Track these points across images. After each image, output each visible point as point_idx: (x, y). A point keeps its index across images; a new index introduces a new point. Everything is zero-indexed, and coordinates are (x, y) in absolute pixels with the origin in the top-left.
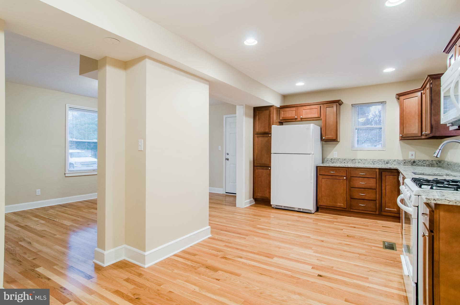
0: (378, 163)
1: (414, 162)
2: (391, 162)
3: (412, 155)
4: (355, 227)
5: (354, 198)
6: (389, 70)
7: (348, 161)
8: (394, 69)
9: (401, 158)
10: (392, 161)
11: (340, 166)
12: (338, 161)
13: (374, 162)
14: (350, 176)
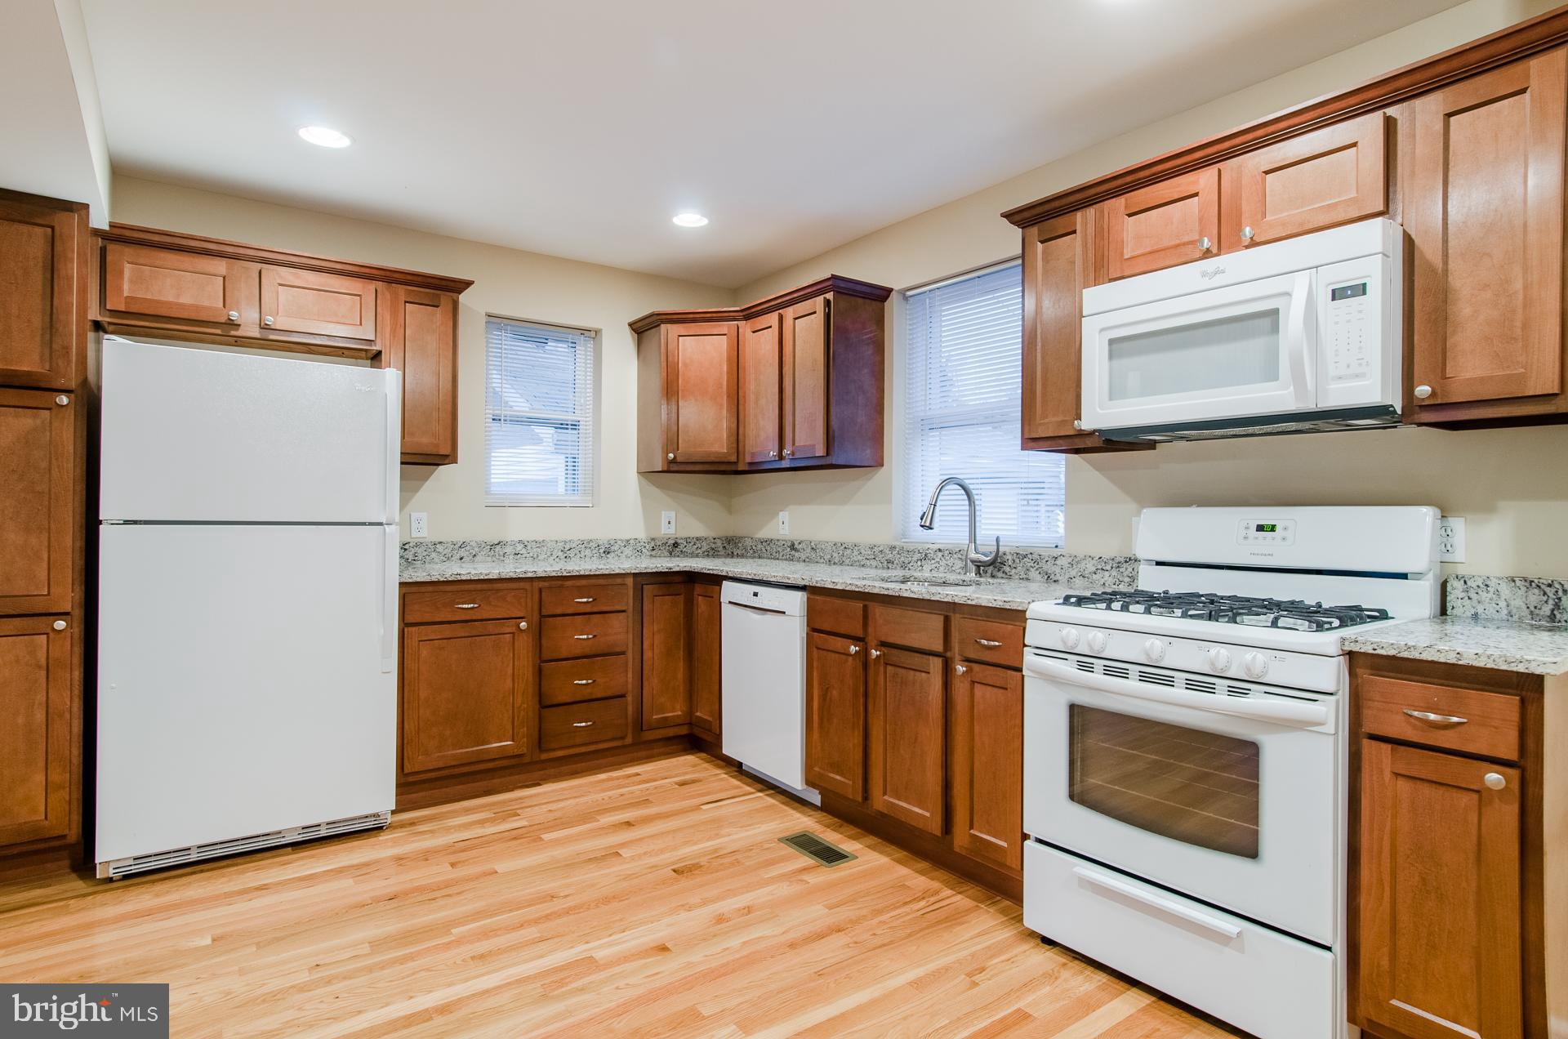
0: (579, 555)
1: (676, 545)
2: (616, 547)
3: (669, 523)
5: (555, 701)
6: (690, 219)
7: (476, 549)
8: (704, 222)
9: (641, 533)
10: (619, 542)
11: (504, 575)
12: (434, 555)
13: (567, 552)
14: (540, 613)
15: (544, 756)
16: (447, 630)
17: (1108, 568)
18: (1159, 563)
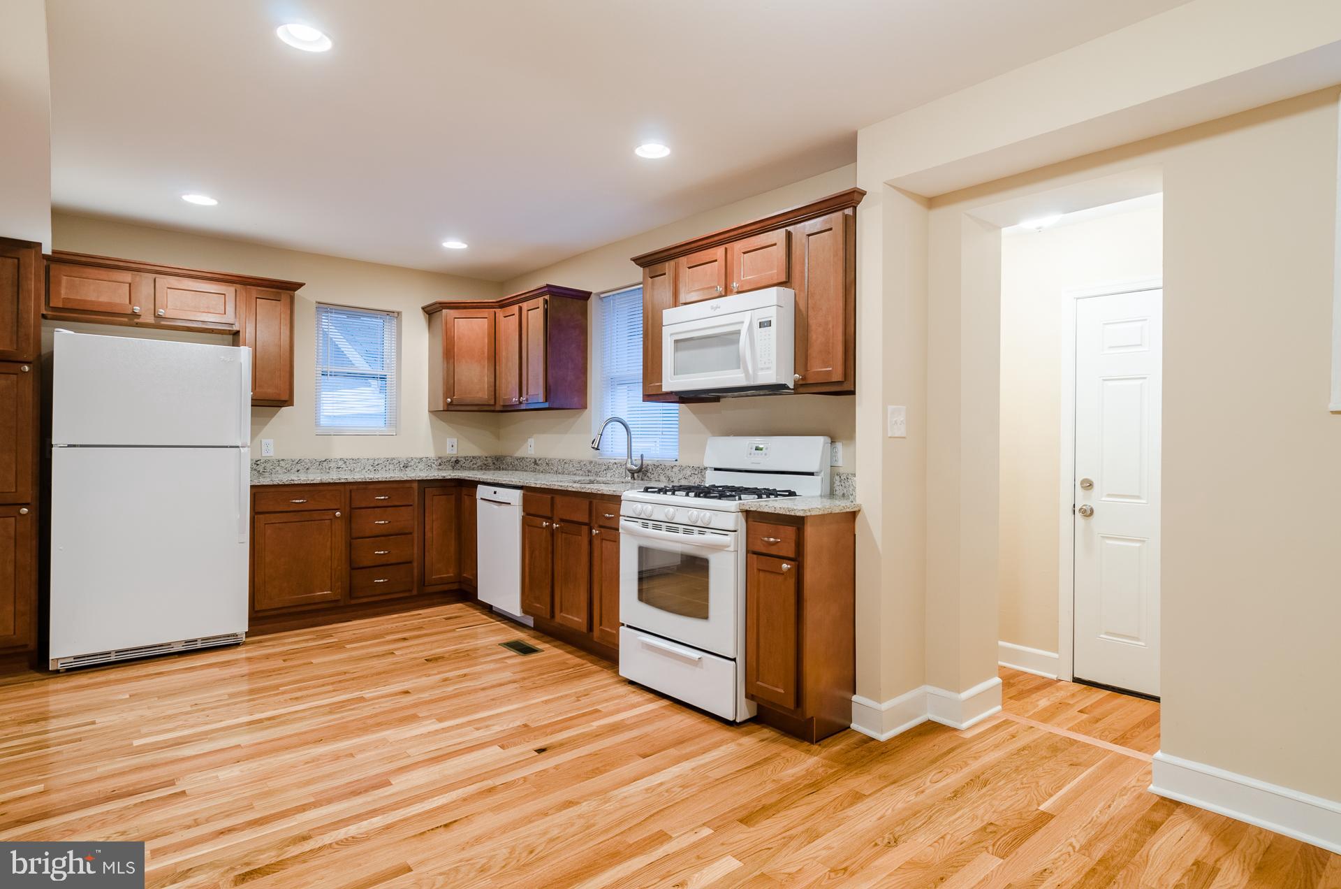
0: (384, 469)
1: (457, 462)
2: (412, 463)
3: (452, 446)
4: (405, 639)
5: (361, 565)
6: (454, 245)
7: (309, 464)
8: (465, 246)
9: (432, 454)
10: (415, 460)
11: (324, 481)
12: (278, 468)
13: (375, 466)
14: (350, 506)
15: (353, 602)
16: (284, 517)
17: (697, 473)
18: (716, 469)
